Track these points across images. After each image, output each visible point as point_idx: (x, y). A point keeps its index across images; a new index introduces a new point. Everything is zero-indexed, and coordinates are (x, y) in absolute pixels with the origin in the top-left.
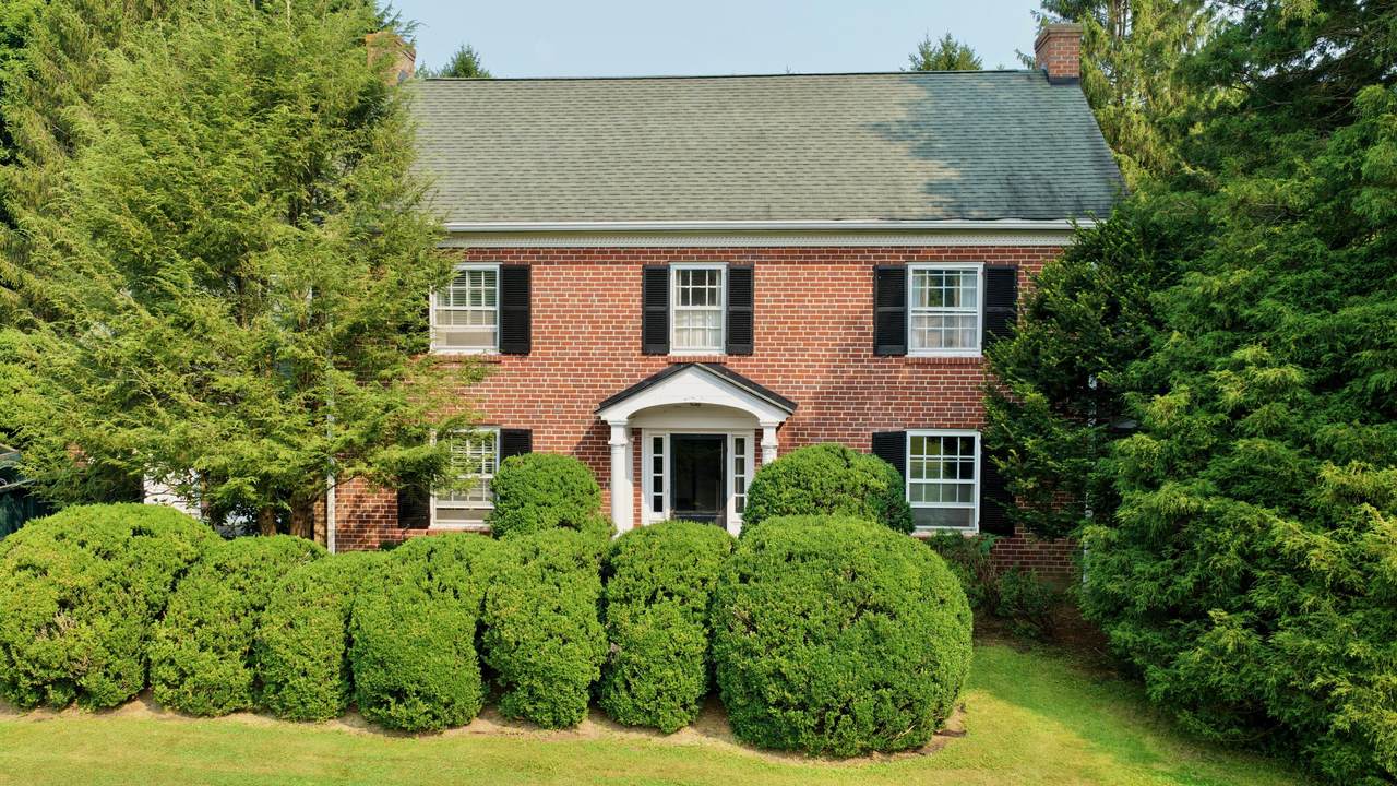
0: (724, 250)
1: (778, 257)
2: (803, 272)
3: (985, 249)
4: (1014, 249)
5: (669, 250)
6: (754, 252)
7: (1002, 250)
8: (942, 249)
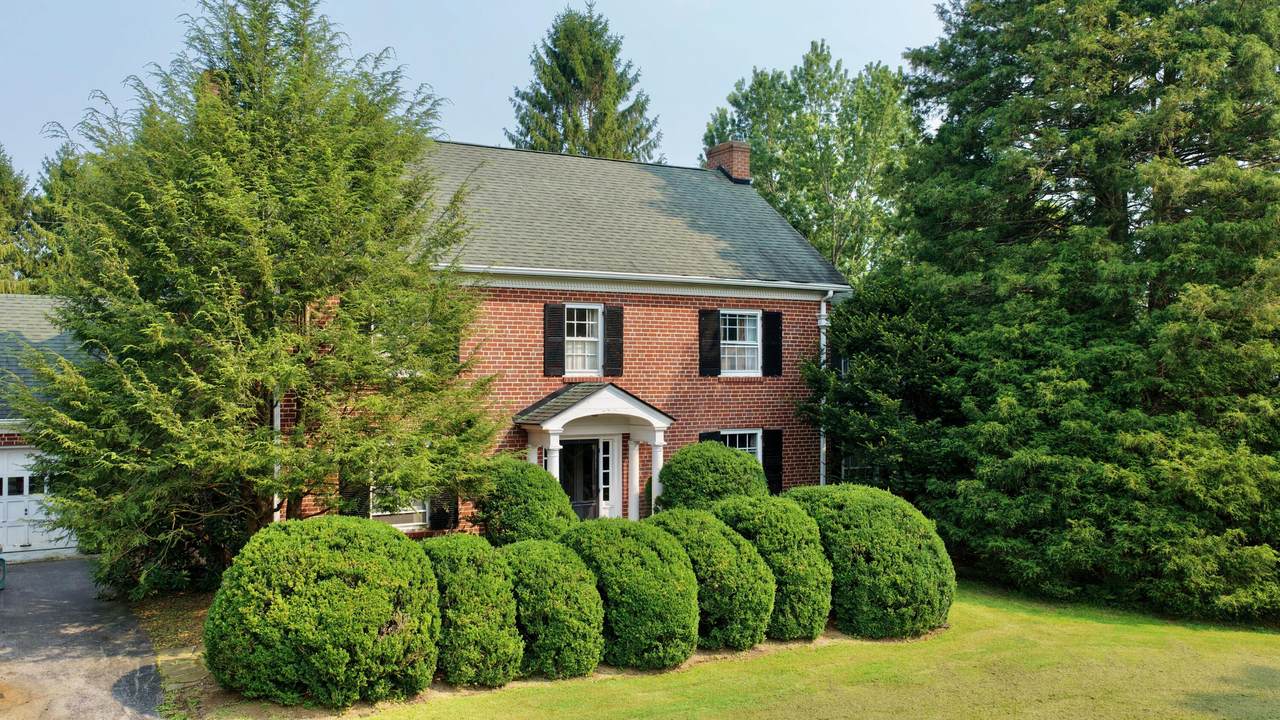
0: (602, 294)
1: (639, 301)
2: (654, 313)
3: (763, 301)
4: (779, 302)
5: (563, 293)
6: (622, 297)
7: (773, 302)
8: (739, 300)
